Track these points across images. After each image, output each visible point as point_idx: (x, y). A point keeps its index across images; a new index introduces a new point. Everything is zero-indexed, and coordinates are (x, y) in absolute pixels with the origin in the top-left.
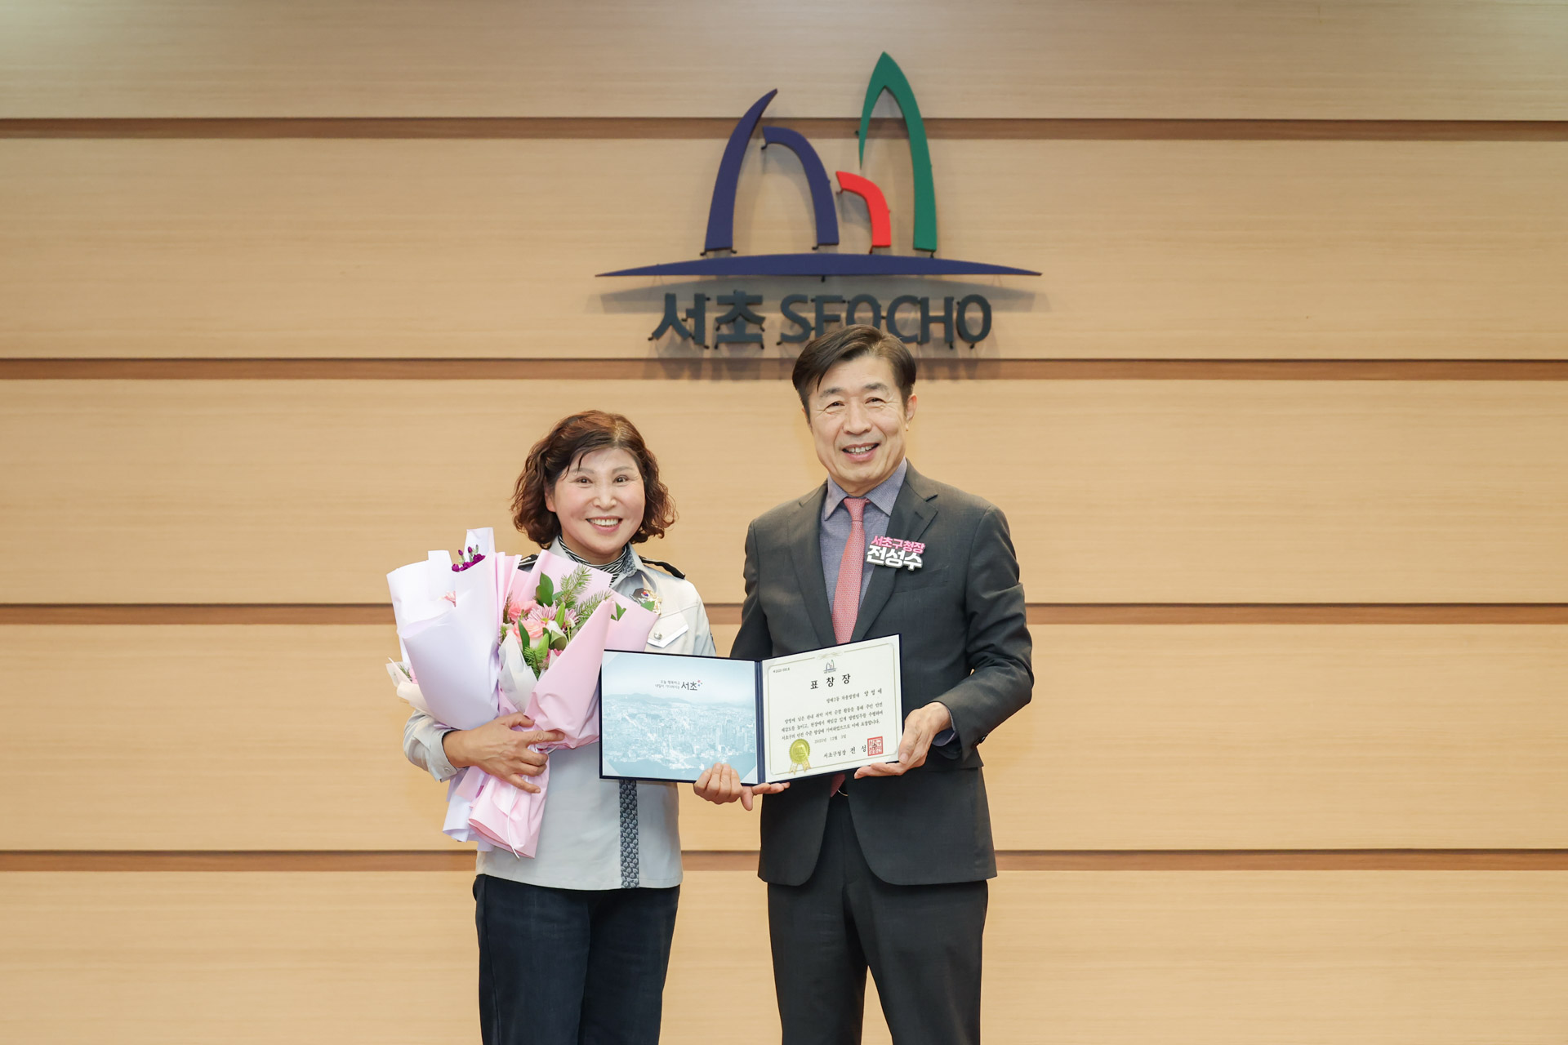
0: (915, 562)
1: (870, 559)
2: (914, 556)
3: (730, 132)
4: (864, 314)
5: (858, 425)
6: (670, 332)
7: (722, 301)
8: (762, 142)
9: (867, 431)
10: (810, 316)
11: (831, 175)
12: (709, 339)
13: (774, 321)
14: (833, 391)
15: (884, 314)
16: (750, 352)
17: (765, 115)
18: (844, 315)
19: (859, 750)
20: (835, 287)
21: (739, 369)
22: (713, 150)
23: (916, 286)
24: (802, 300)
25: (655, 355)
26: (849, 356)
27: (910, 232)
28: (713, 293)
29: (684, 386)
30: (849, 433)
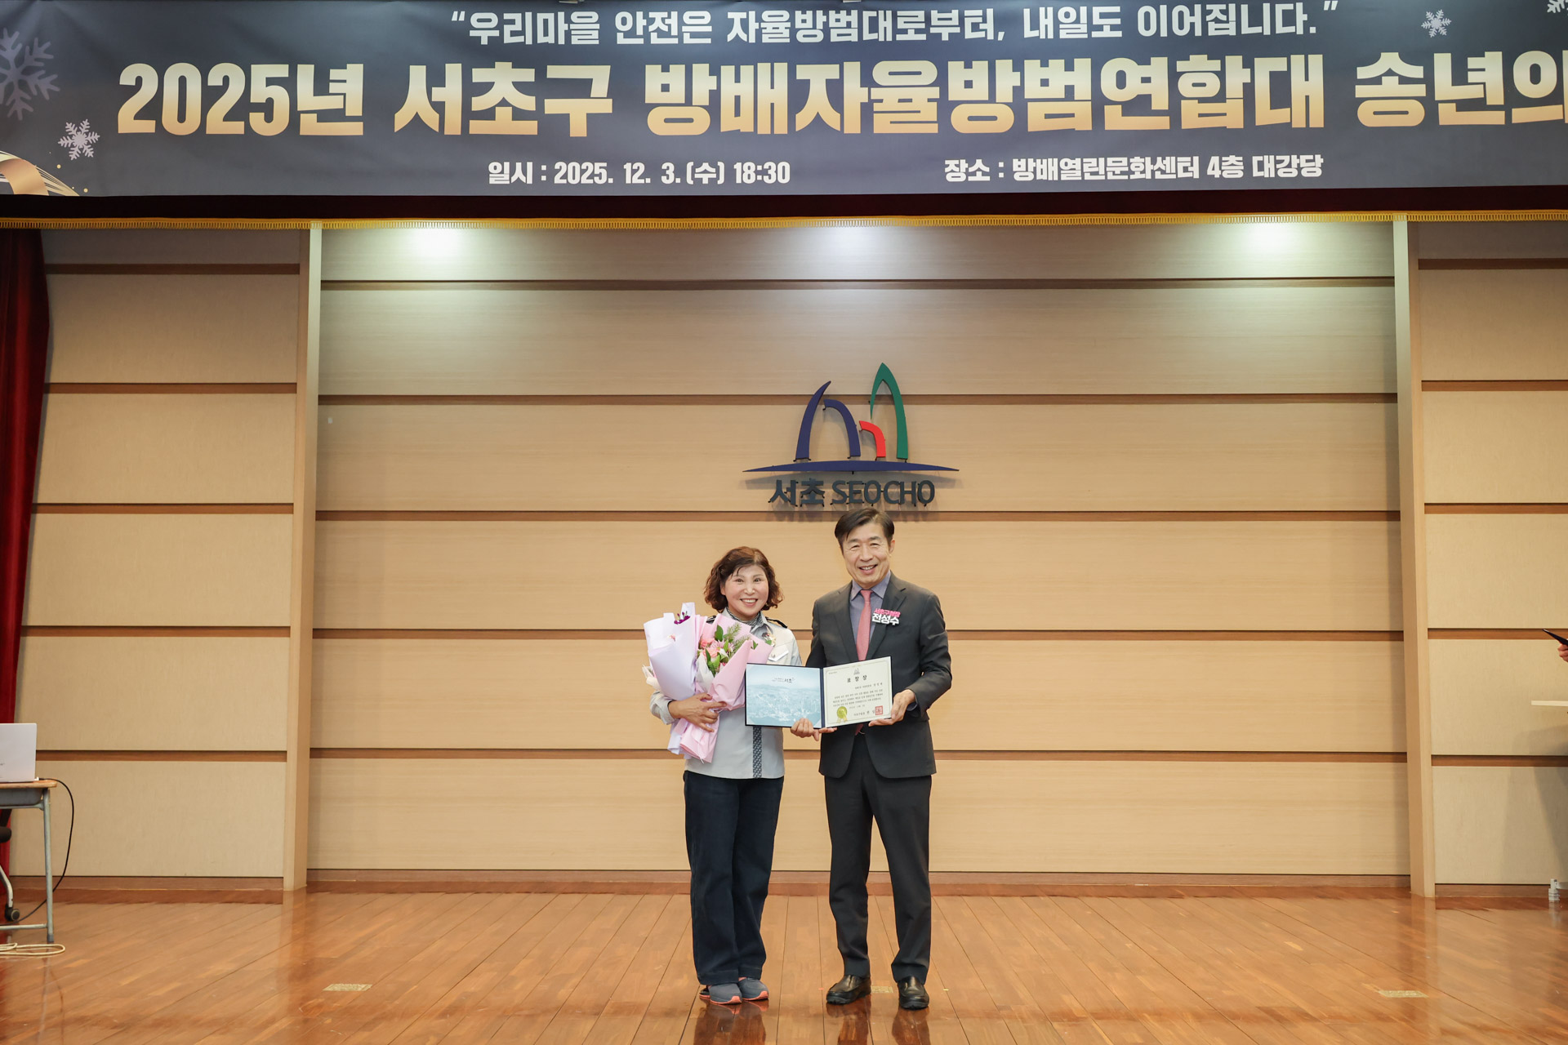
0: (895, 621)
1: (873, 620)
2: (895, 618)
3: (808, 402)
4: (873, 490)
5: (866, 557)
6: (779, 498)
7: (804, 484)
8: (823, 407)
9: (871, 559)
10: (847, 491)
11: (857, 422)
12: (798, 503)
13: (829, 493)
14: (854, 540)
15: (882, 489)
16: (817, 508)
17: (824, 393)
18: (863, 490)
19: (871, 712)
20: (858, 477)
21: (812, 516)
22: (800, 410)
23: (898, 476)
24: (843, 483)
25: (772, 510)
26: (862, 523)
27: (895, 449)
28: (800, 480)
29: (785, 525)
30: (862, 560)
